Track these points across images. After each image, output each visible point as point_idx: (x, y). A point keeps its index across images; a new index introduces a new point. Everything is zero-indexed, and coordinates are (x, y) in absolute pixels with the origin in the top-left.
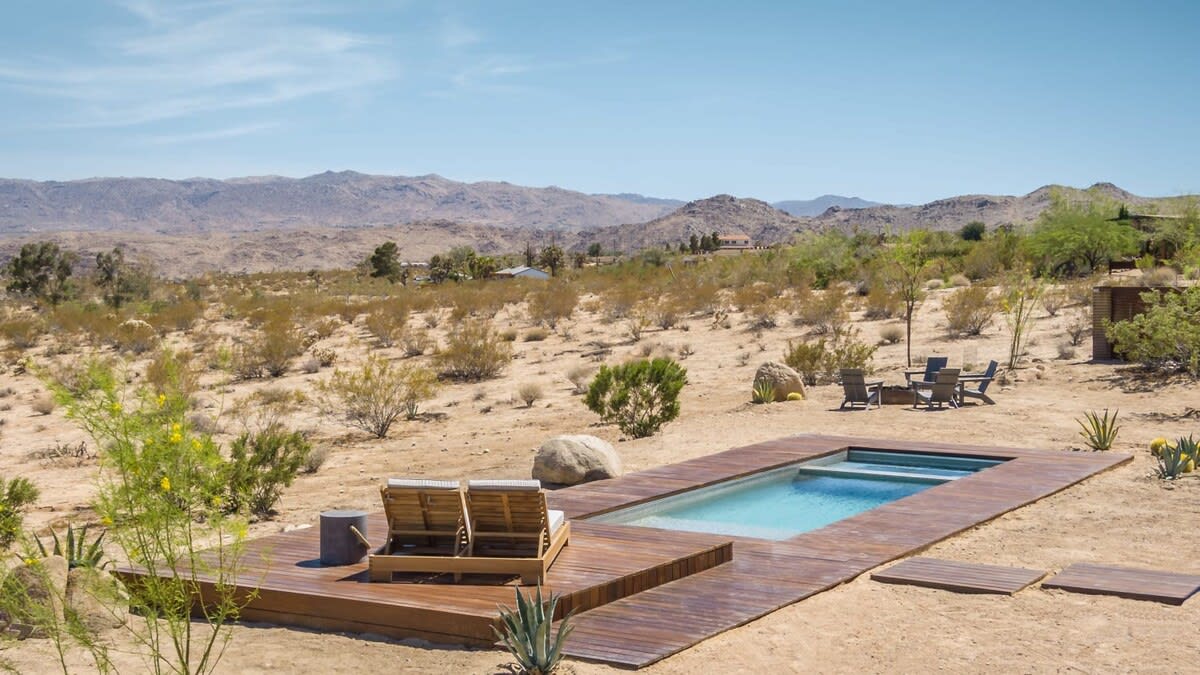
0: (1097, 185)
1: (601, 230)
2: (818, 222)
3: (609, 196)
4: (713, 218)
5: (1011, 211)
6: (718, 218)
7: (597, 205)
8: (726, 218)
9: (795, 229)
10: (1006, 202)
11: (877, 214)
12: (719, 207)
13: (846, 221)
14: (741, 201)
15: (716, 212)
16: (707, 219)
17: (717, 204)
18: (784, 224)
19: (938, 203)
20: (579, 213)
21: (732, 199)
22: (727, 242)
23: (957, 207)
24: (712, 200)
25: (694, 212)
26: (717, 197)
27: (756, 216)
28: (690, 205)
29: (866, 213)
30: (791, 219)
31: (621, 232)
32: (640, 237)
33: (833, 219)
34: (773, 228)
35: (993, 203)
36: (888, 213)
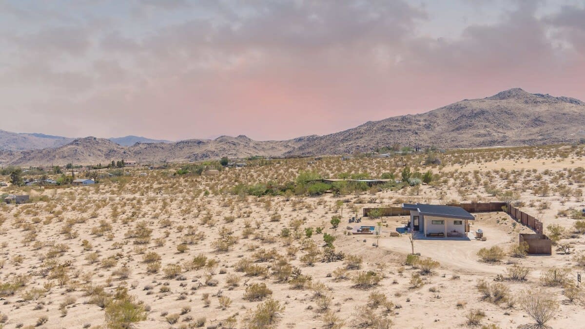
0: (240, 136)
1: (33, 151)
2: (132, 149)
3: (29, 134)
4: (87, 146)
5: (210, 145)
6: (89, 147)
7: (24, 139)
8: (92, 146)
9: (123, 151)
10: (208, 142)
11: (158, 146)
12: (89, 142)
13: (146, 148)
14: (99, 139)
15: (88, 144)
16: (84, 147)
17: (88, 140)
18: (118, 149)
19: (182, 142)
20: (14, 142)
21: (95, 138)
22: (127, 163)
23: (190, 144)
24: (86, 139)
25: (78, 144)
26: (88, 137)
27: (105, 145)
28: (76, 141)
29: (153, 145)
30: (121, 147)
31: (44, 152)
32: (54, 154)
33: (138, 147)
34: (114, 151)
35: (203, 142)
36: (162, 145)
